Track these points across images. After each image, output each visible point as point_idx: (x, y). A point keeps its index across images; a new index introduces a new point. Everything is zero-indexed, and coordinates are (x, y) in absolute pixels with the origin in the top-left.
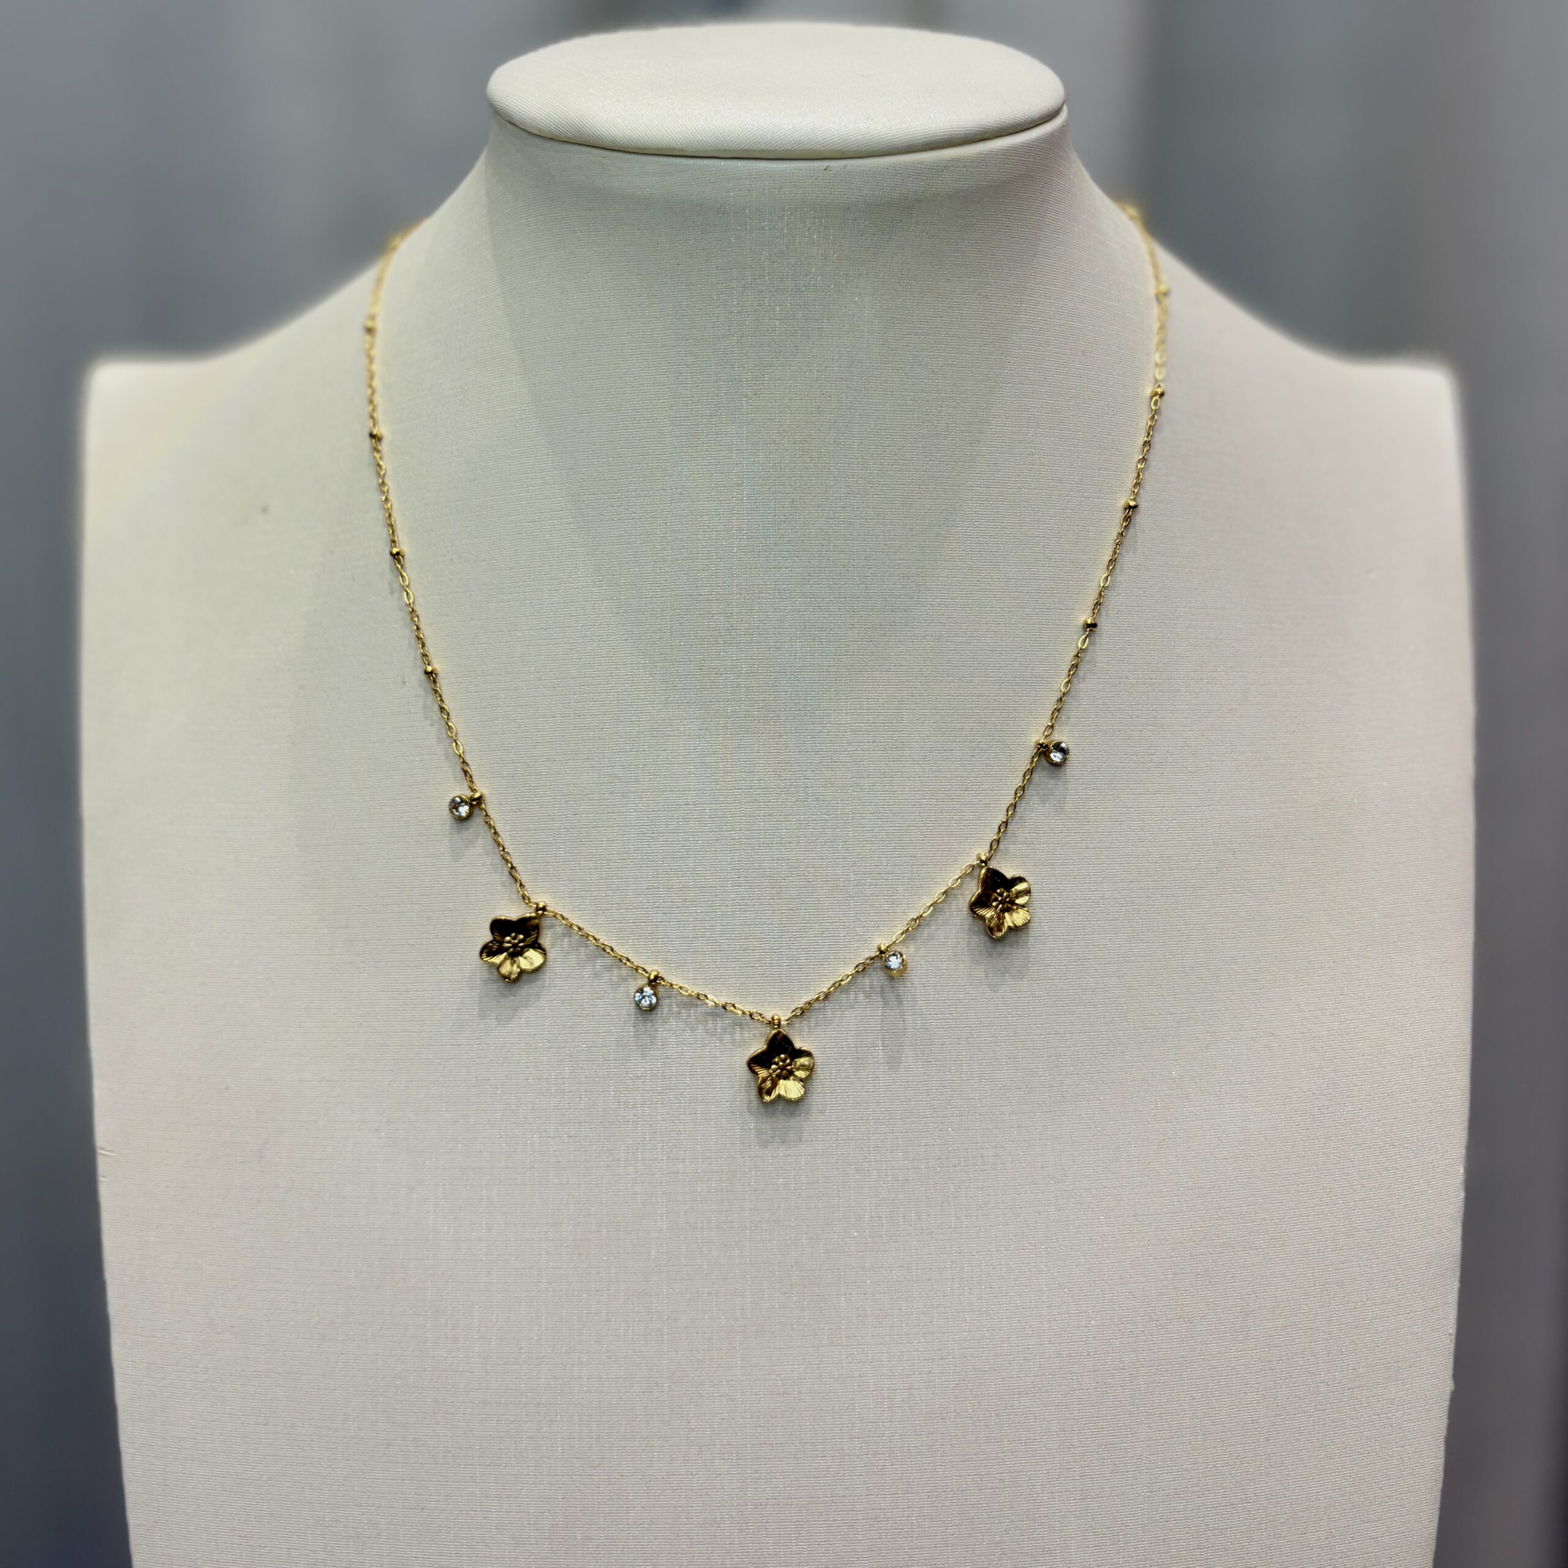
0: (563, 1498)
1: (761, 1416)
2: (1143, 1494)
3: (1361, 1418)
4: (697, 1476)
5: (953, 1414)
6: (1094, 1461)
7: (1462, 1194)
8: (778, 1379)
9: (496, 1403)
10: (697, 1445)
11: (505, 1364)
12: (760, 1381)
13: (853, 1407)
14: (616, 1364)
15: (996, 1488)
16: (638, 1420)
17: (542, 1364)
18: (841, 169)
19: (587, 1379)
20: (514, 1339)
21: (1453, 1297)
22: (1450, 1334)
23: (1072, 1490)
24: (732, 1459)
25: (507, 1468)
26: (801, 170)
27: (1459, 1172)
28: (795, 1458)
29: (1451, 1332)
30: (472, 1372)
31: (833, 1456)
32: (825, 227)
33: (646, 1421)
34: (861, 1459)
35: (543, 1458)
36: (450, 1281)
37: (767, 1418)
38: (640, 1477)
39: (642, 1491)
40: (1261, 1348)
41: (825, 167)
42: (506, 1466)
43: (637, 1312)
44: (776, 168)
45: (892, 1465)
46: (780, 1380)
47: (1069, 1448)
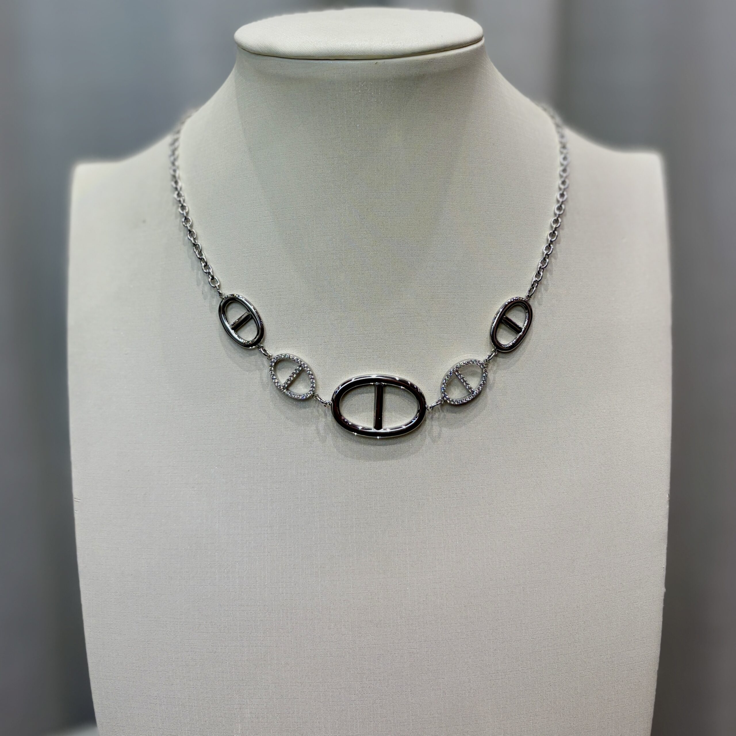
0: (276, 647)
1: (362, 609)
2: (529, 640)
3: (625, 605)
4: (334, 636)
5: (445, 606)
6: (508, 626)
7: (668, 506)
8: (369, 592)
9: (246, 606)
10: (334, 622)
11: (250, 588)
12: (361, 593)
13: (401, 604)
14: (298, 587)
15: (465, 638)
16: (308, 611)
17: (266, 588)
18: (383, 63)
19: (286, 594)
20: (254, 577)
21: (664, 551)
22: (663, 568)
23: (498, 638)
24: (349, 628)
25: (251, 634)
26: (365, 64)
27: (666, 497)
28: (377, 627)
29: (663, 566)
30: (236, 592)
31: (393, 626)
32: (377, 89)
33: (312, 612)
34: (406, 627)
35: (267, 629)
36: (225, 552)
37: (364, 610)
38: (309, 637)
39: (310, 643)
40: (580, 575)
41: (376, 63)
42: (251, 633)
43: (307, 564)
44: (355, 63)
45: (419, 629)
46: (370, 593)
47: (497, 620)
